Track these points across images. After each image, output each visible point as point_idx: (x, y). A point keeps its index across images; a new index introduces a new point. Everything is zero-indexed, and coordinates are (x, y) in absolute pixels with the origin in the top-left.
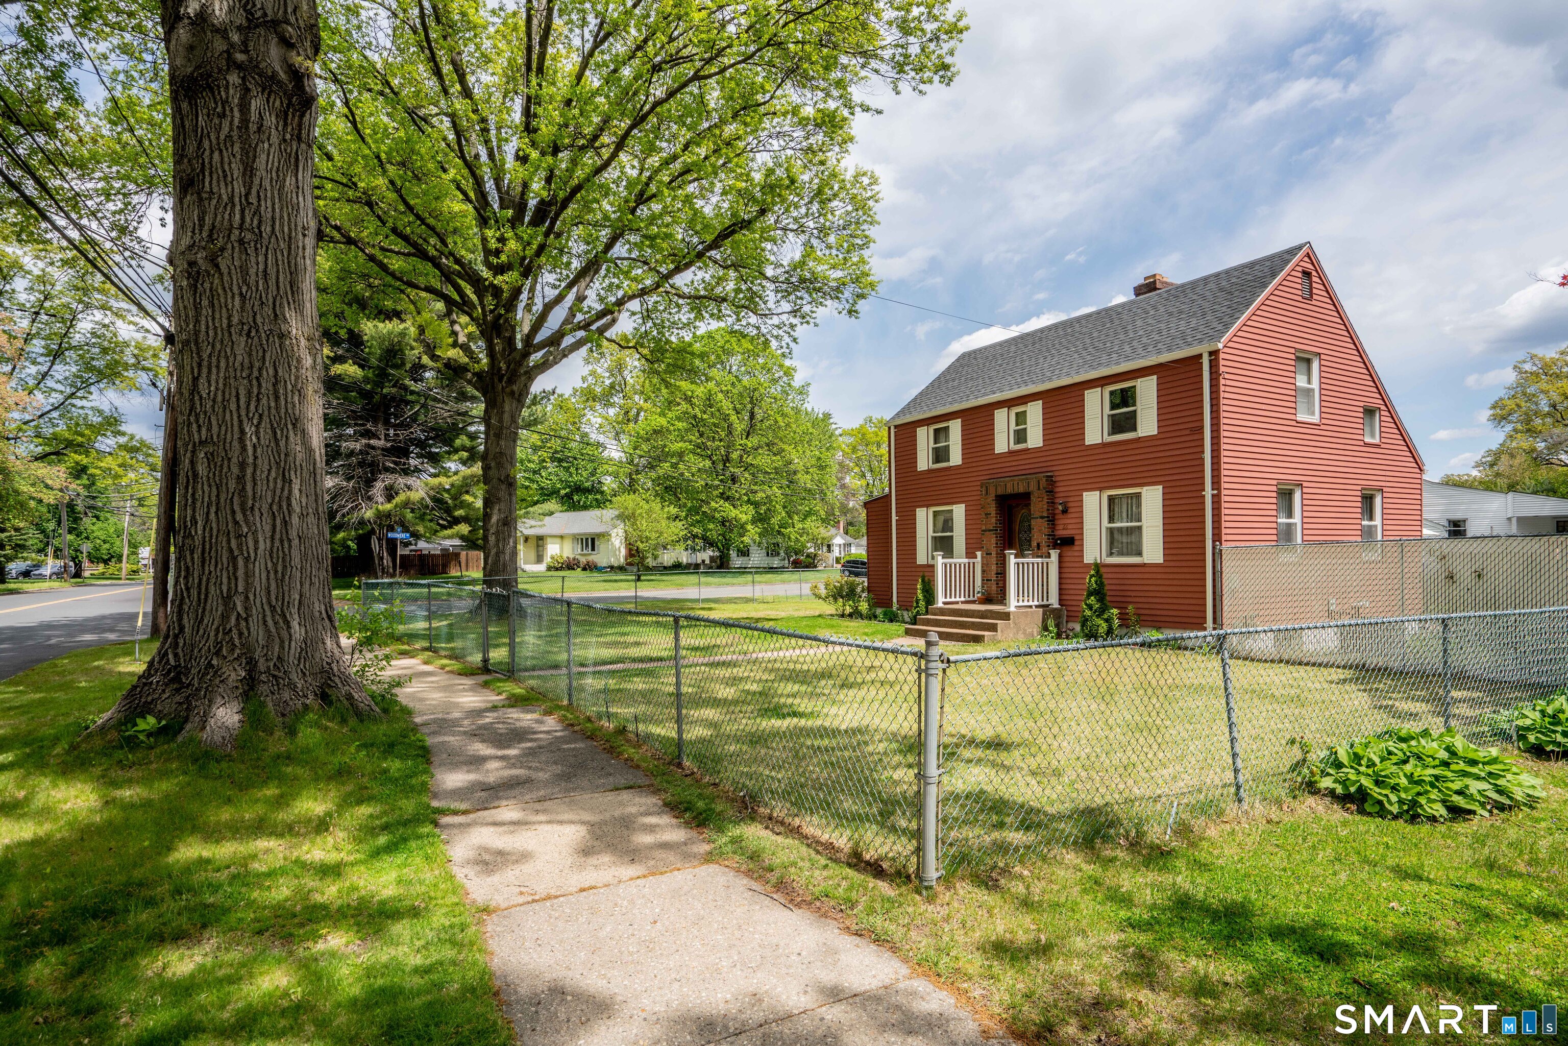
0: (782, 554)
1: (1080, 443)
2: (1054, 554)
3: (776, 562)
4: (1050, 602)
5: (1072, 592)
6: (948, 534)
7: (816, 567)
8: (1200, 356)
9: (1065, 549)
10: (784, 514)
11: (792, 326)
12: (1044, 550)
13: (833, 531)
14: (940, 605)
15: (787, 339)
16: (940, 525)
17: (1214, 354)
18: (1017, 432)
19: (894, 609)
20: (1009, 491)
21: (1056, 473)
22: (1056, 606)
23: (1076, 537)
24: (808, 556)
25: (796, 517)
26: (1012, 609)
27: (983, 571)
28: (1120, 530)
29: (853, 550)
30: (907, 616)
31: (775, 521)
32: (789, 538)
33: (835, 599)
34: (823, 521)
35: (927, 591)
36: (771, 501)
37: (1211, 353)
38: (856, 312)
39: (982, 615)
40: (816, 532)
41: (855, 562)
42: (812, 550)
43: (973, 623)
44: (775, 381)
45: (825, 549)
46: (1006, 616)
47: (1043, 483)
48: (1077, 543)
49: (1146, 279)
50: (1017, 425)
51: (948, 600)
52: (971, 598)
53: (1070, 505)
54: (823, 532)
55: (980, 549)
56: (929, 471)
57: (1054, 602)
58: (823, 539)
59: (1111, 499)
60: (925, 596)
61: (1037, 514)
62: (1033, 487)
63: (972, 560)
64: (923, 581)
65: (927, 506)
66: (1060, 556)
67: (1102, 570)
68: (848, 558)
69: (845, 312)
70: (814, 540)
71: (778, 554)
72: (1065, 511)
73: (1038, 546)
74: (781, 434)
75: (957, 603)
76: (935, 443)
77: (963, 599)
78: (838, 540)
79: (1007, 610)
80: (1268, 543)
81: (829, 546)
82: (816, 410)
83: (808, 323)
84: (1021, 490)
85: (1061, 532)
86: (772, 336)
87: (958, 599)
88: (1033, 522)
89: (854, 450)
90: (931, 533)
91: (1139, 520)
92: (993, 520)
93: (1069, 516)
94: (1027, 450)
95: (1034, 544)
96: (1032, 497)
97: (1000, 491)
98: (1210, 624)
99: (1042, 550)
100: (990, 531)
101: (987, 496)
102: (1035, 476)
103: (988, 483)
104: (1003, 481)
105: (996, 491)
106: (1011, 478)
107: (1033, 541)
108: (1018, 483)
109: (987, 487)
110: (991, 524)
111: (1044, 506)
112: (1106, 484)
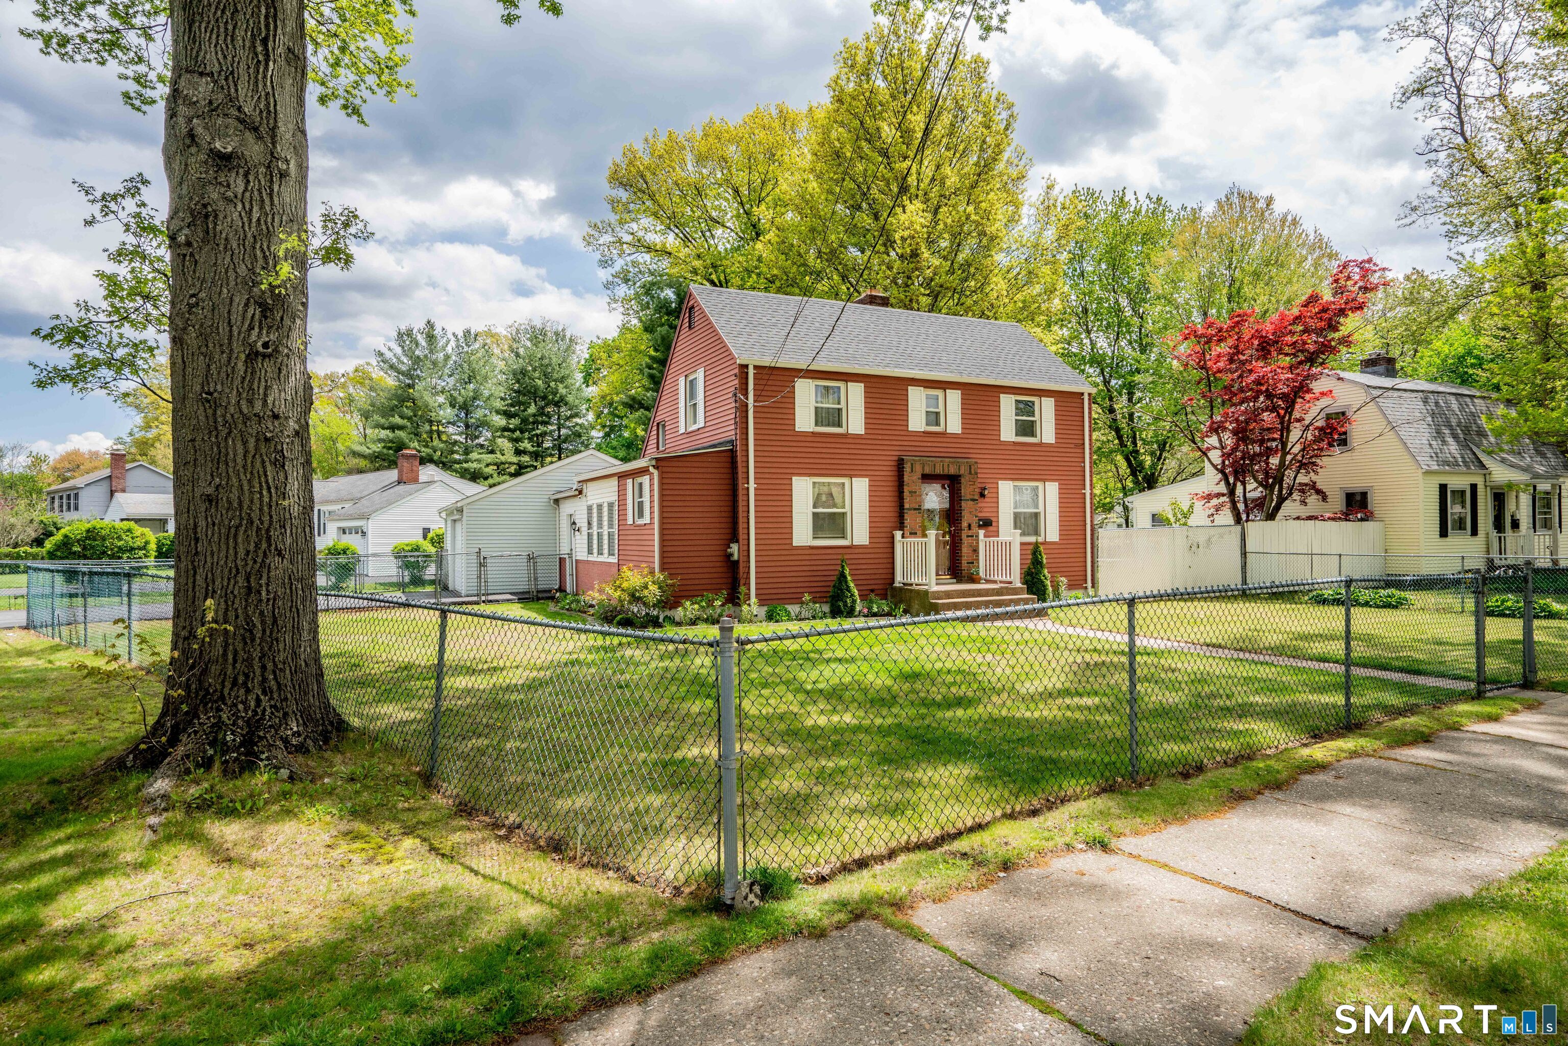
1: (996, 437)
8: (1083, 394)
23: (993, 519)
28: (1023, 514)
48: (993, 524)
53: (987, 490)
56: (814, 434)
57: (1015, 578)
62: (964, 470)
65: (810, 476)
72: (983, 496)
84: (952, 471)
90: (811, 509)
92: (919, 499)
93: (986, 500)
94: (944, 434)
95: (965, 524)
96: (963, 480)
97: (927, 471)
98: (1089, 584)
99: (973, 530)
100: (914, 509)
101: (912, 474)
102: (965, 460)
103: (913, 460)
104: (932, 461)
105: (923, 470)
106: (939, 459)
107: (964, 522)
108: (948, 465)
109: (912, 464)
110: (916, 503)
111: (975, 490)
112: (1016, 476)
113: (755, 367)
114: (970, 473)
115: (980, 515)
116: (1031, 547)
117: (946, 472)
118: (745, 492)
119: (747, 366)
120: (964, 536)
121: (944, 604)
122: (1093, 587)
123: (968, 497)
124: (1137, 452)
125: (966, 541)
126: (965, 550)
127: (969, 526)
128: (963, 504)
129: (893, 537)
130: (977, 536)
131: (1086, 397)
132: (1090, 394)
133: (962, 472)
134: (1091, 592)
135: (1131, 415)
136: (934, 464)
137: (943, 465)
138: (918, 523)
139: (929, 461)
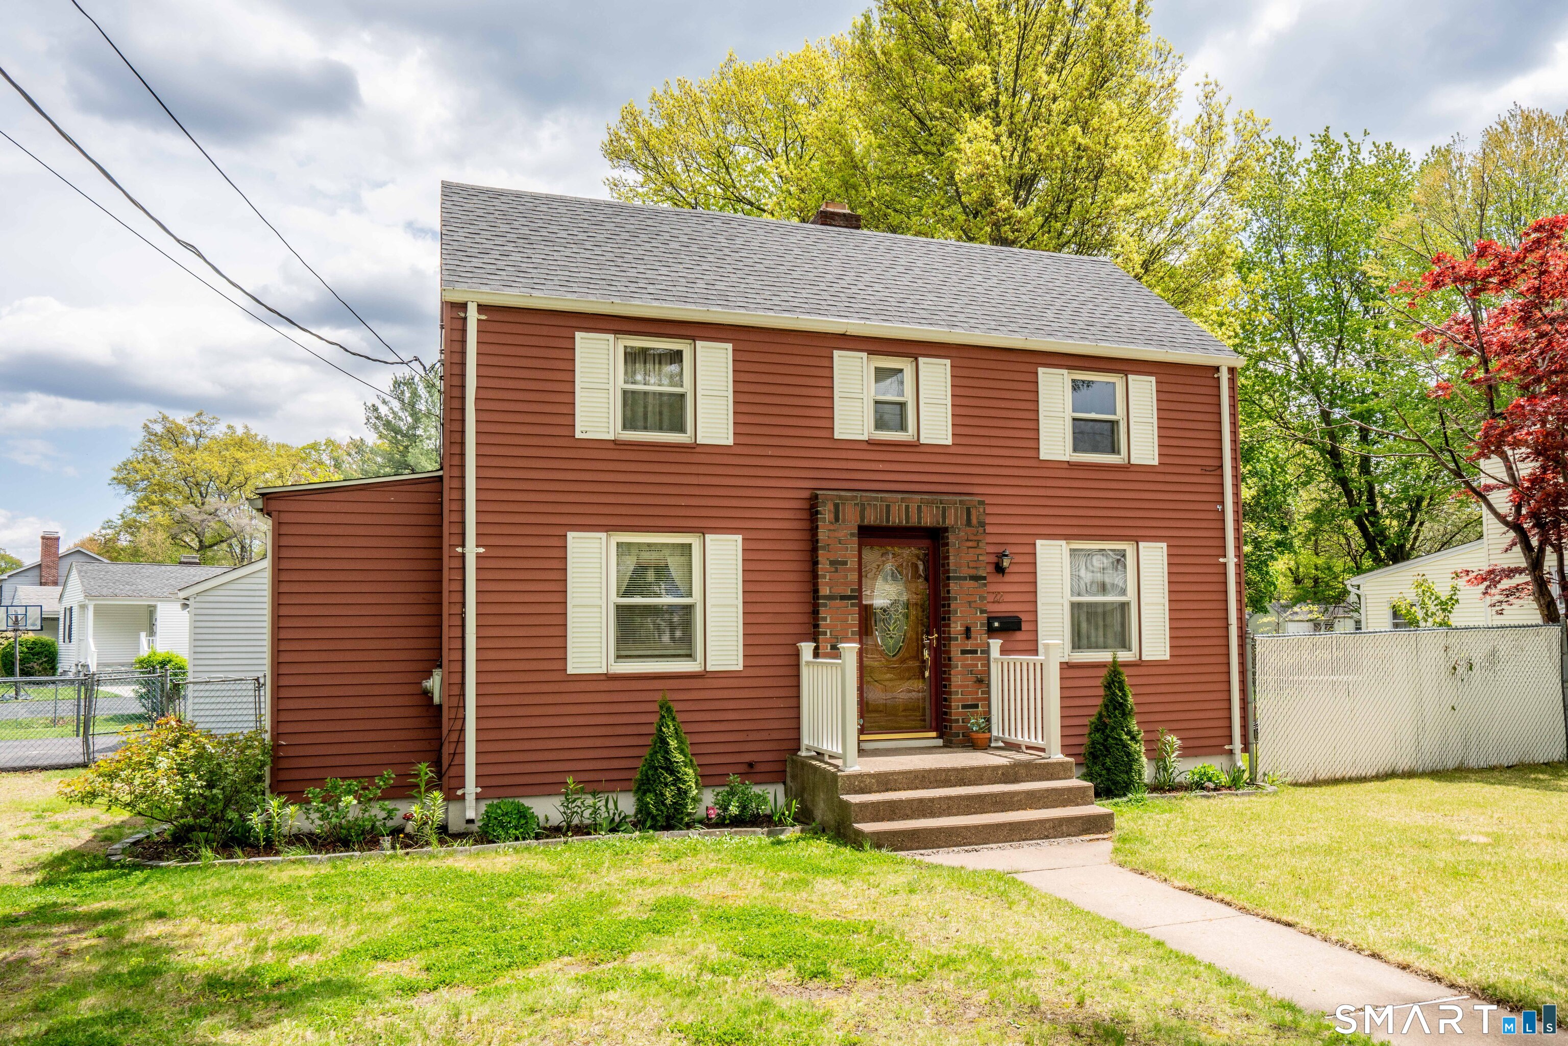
1: (1031, 454)
6: (674, 600)
8: (1217, 369)
9: (1008, 637)
12: (978, 638)
18: (880, 406)
21: (988, 500)
23: (1026, 617)
28: (1092, 606)
48: (1024, 626)
50: (879, 392)
56: (620, 445)
59: (1077, 557)
62: (954, 518)
65: (609, 530)
72: (1002, 570)
73: (966, 631)
84: (928, 520)
85: (998, 607)
90: (614, 597)
91: (1125, 594)
92: (853, 577)
93: (1007, 578)
94: (914, 446)
95: (957, 627)
96: (952, 539)
97: (871, 518)
98: (1237, 745)
99: (976, 639)
100: (843, 598)
101: (837, 525)
102: (958, 498)
103: (840, 497)
104: (882, 499)
105: (862, 517)
106: (900, 496)
107: (956, 622)
108: (919, 507)
109: (836, 506)
110: (846, 584)
111: (981, 558)
112: (1076, 531)
113: (482, 308)
114: (969, 523)
115: (992, 608)
116: (1104, 672)
117: (914, 521)
118: (456, 563)
119: (464, 306)
120: (955, 652)
121: (863, 806)
122: (1246, 749)
123: (965, 571)
124: (1374, 513)
125: (960, 664)
126: (958, 680)
127: (968, 632)
128: (954, 586)
129: (797, 655)
130: (987, 652)
131: (1224, 376)
132: (1232, 370)
133: (950, 521)
134: (1242, 761)
135: (1365, 460)
136: (888, 507)
137: (907, 507)
138: (852, 625)
139: (876, 499)
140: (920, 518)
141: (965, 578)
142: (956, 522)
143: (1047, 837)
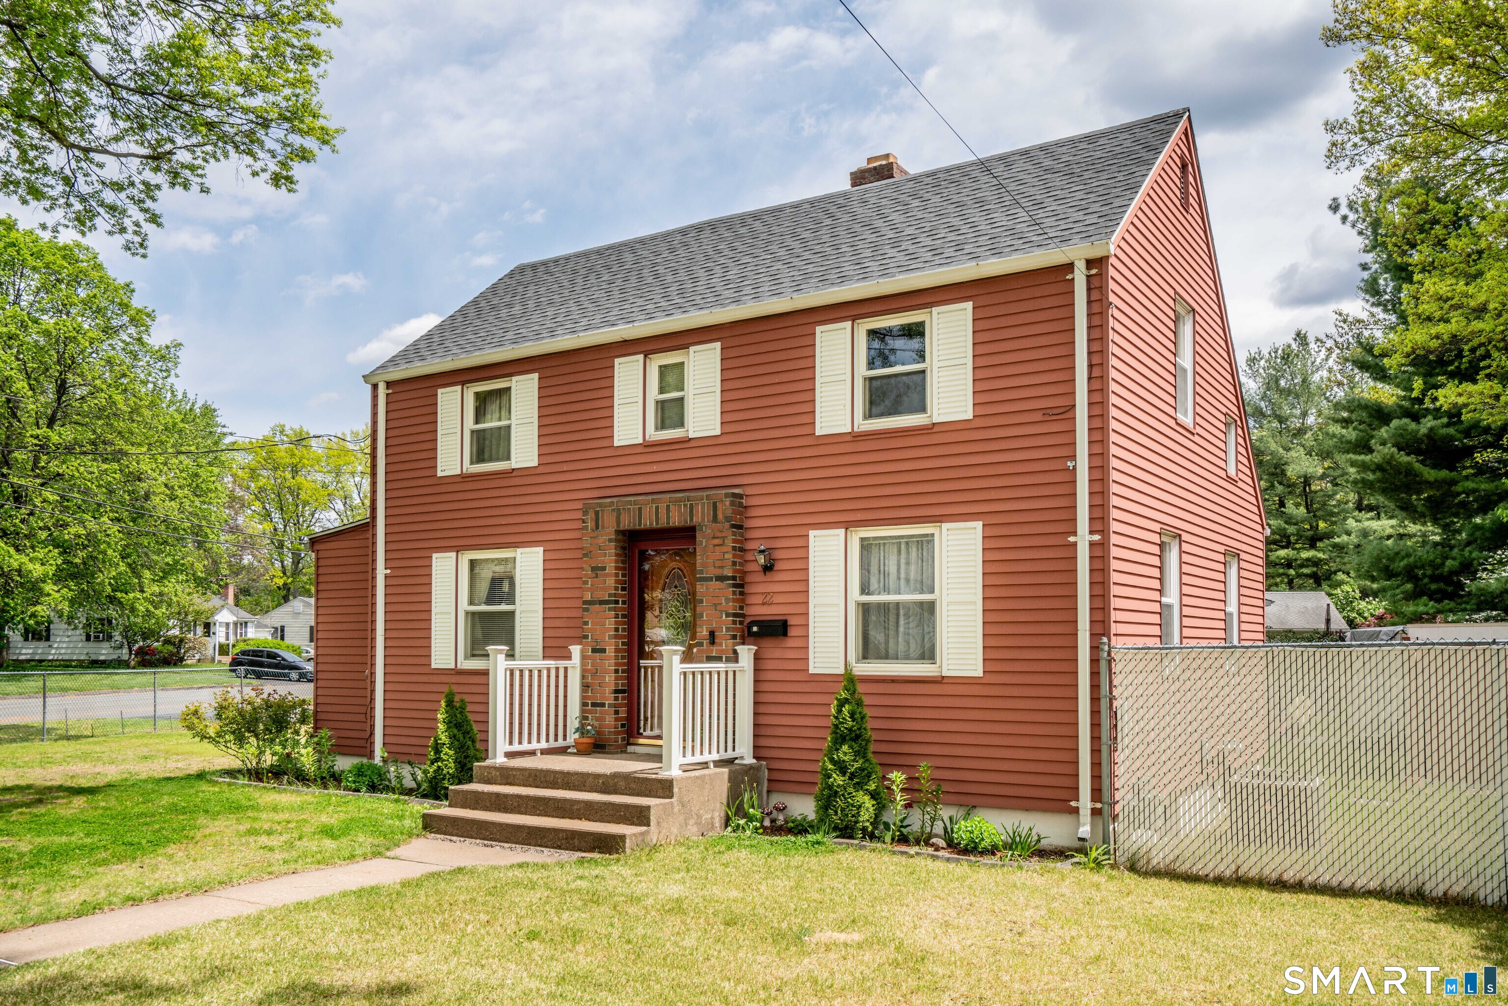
0: (117, 637)
1: (806, 430)
2: (746, 653)
3: (104, 652)
4: (738, 752)
5: (781, 732)
6: (504, 607)
7: (182, 659)
8: (1070, 267)
9: (767, 643)
10: (123, 567)
11: (149, 189)
12: (725, 644)
13: (216, 601)
14: (500, 760)
15: (134, 212)
16: (483, 588)
17: (1097, 264)
18: (661, 405)
19: (378, 760)
20: (648, 522)
21: (749, 491)
22: (750, 760)
23: (792, 621)
24: (168, 641)
25: (147, 574)
26: (675, 772)
27: (585, 687)
28: (884, 608)
29: (251, 633)
30: (407, 775)
31: (104, 578)
32: (133, 610)
33: (241, 740)
34: (199, 582)
35: (458, 726)
36: (98, 543)
37: (1090, 263)
38: (288, 179)
39: (608, 784)
40: (184, 599)
41: (256, 653)
42: (176, 632)
43: (589, 804)
44: (109, 331)
45: (200, 630)
46: (665, 788)
47: (725, 508)
48: (792, 632)
49: (869, 160)
50: (662, 391)
51: (516, 747)
52: (561, 743)
53: (778, 555)
54: (199, 602)
55: (581, 639)
56: (464, 478)
57: (745, 752)
58: (198, 613)
59: (866, 546)
60: (453, 737)
61: (711, 572)
62: (701, 516)
63: (562, 664)
64: (450, 704)
65: (458, 549)
66: (757, 658)
67: (860, 688)
68: (242, 646)
69: (266, 176)
70: (181, 614)
71: (110, 638)
72: (768, 568)
73: (712, 637)
74: (121, 425)
75: (532, 753)
76: (477, 422)
77: (544, 745)
78: (225, 616)
79: (664, 775)
80: (1140, 642)
81: (207, 626)
82: (191, 396)
83: (186, 186)
84: (676, 520)
85: (759, 610)
86: (102, 204)
87: (534, 745)
88: (700, 588)
89: (253, 474)
90: (464, 605)
91: (932, 591)
92: (611, 582)
93: (776, 577)
94: (685, 442)
95: (702, 632)
96: (699, 537)
97: (626, 523)
98: (1085, 803)
99: (721, 645)
100: (602, 602)
101: (597, 532)
102: (705, 494)
103: (600, 505)
104: (635, 502)
105: (618, 522)
106: (650, 497)
107: (701, 627)
108: (668, 507)
109: (597, 513)
110: (604, 589)
111: (726, 556)
112: (859, 516)
114: (716, 519)
115: (751, 611)
119: (378, 386)
120: (700, 658)
131: (1080, 274)
133: (697, 519)
136: (640, 509)
137: (657, 508)
138: (609, 630)
139: (630, 503)
140: (668, 518)
141: (711, 579)
142: (703, 519)
143: (559, 847)
